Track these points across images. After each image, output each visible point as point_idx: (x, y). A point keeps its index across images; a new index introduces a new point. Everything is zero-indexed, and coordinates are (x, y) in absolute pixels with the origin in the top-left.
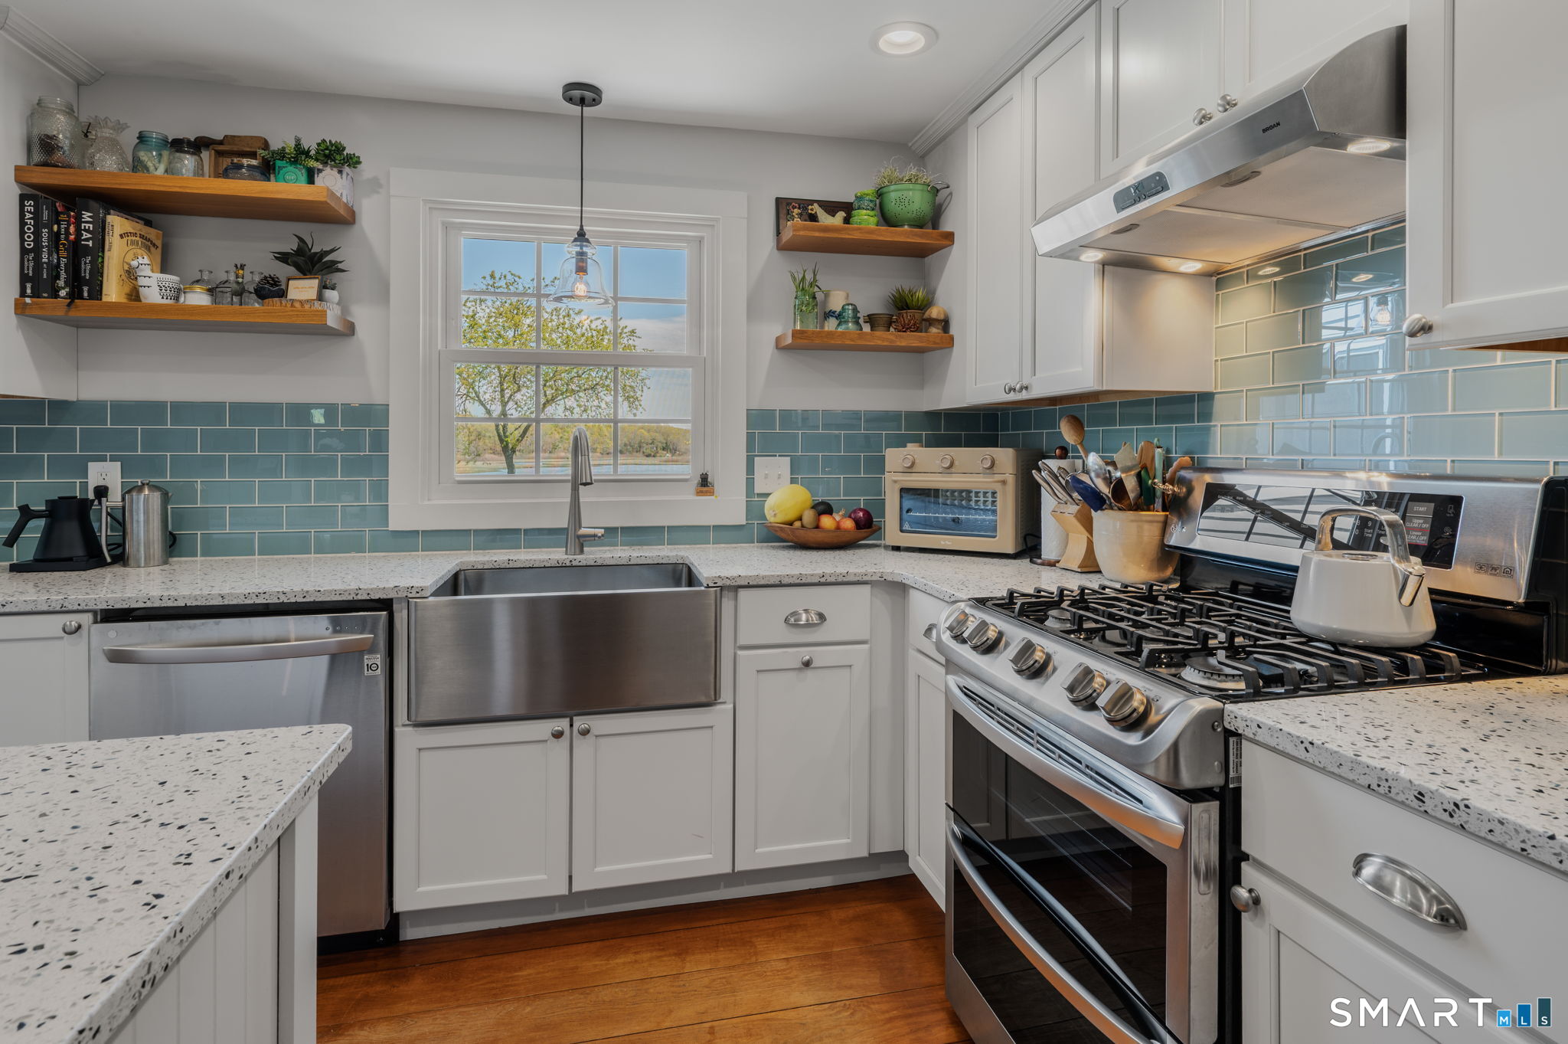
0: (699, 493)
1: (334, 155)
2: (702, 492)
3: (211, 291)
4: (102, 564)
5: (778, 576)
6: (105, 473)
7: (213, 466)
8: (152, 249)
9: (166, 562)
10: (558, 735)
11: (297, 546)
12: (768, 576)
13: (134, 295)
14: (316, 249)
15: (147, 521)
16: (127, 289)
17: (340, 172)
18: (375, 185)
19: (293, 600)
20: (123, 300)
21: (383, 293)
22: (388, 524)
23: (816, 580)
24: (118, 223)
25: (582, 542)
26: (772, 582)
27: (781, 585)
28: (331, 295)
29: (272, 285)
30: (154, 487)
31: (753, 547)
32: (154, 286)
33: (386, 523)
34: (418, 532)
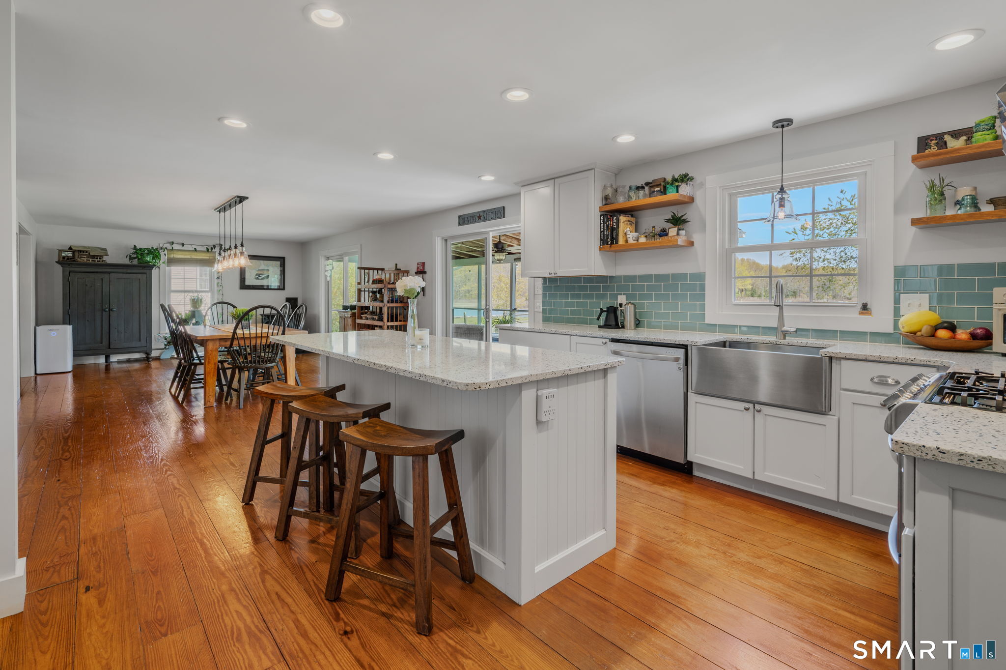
0: (861, 313)
1: (685, 178)
2: (862, 313)
3: (646, 236)
4: (619, 328)
5: (865, 355)
6: (622, 299)
7: (649, 297)
8: (632, 224)
9: (635, 329)
10: (747, 409)
11: (674, 327)
12: (859, 355)
13: (627, 241)
14: (680, 215)
15: (630, 314)
16: (625, 239)
17: (687, 184)
18: (702, 185)
19: (657, 341)
20: (624, 243)
21: (703, 228)
22: (705, 320)
23: (891, 360)
24: (622, 218)
25: (785, 334)
26: (860, 358)
27: (866, 360)
28: (682, 232)
29: (663, 232)
30: (632, 304)
31: (900, 346)
32: (631, 236)
33: (704, 320)
34: (716, 325)
